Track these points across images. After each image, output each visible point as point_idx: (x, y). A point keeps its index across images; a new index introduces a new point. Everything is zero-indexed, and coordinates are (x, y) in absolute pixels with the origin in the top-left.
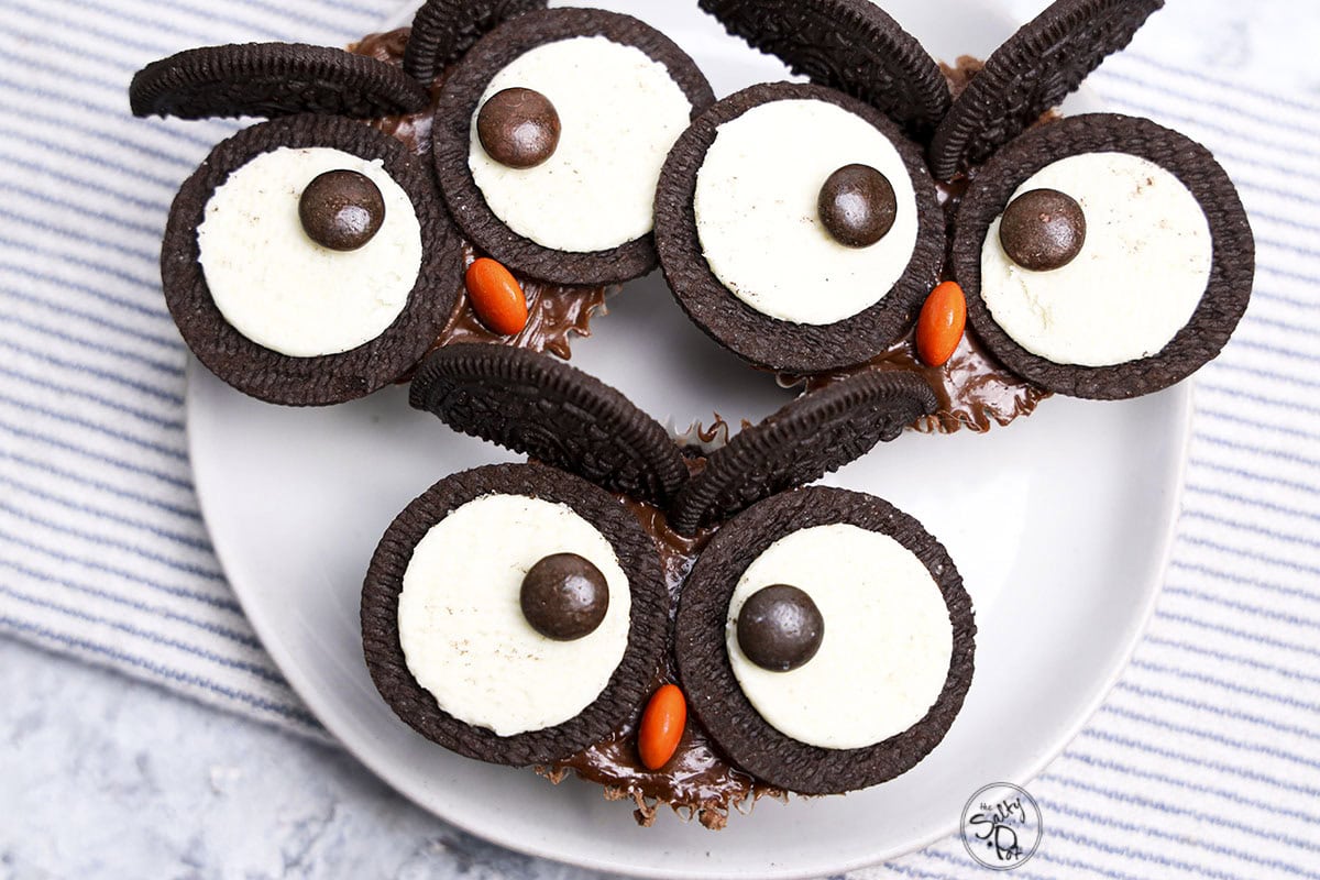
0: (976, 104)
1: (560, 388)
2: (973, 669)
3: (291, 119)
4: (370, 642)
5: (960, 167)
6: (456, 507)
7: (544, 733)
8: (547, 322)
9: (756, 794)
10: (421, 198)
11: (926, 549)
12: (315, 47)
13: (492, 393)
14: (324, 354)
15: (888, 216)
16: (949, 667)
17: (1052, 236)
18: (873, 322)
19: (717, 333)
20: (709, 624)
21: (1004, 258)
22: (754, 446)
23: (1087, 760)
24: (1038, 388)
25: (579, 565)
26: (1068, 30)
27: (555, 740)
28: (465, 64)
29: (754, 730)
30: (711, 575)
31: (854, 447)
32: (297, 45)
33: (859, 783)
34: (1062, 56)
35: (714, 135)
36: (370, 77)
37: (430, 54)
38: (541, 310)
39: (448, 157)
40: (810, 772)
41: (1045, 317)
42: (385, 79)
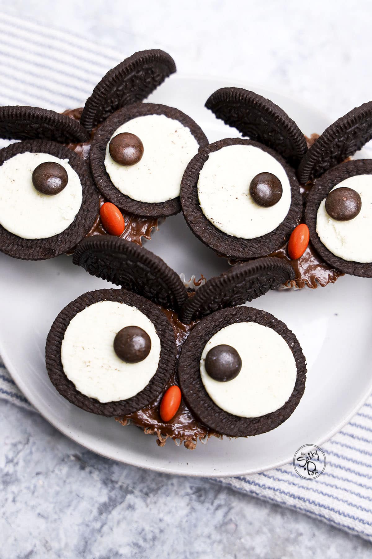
0: (318, 150)
1: (136, 255)
2: (304, 387)
3: (32, 141)
4: (49, 360)
5: (310, 178)
6: (89, 305)
7: (120, 403)
8: (133, 232)
9: (209, 436)
10: (84, 177)
11: (287, 336)
12: (44, 109)
13: (107, 257)
14: (38, 238)
15: (278, 194)
16: (294, 386)
17: (347, 206)
18: (270, 240)
19: (204, 239)
20: (193, 361)
21: (326, 216)
22: (216, 284)
23: (352, 436)
24: (339, 271)
25: (139, 331)
26: (358, 121)
27: (125, 406)
28: (106, 123)
29: (210, 407)
30: (195, 340)
31: (259, 291)
32: (36, 108)
33: (253, 433)
34: (355, 133)
35: (208, 157)
36: (66, 124)
37: (91, 118)
38: (131, 227)
39: (96, 160)
40: (233, 427)
41: (343, 241)
42: (72, 126)
